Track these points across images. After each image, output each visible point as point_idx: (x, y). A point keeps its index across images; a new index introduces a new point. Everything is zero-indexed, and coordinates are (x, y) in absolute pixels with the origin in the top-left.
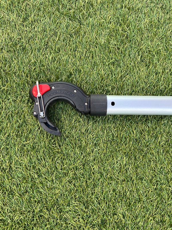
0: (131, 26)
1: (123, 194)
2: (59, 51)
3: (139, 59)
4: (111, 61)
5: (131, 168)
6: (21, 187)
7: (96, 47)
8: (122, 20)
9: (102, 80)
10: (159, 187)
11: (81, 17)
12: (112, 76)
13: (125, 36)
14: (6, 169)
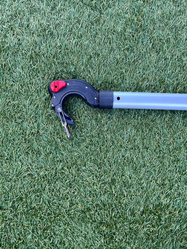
0: (145, 17)
1: (130, 159)
2: (82, 37)
3: (151, 46)
4: (126, 47)
5: (138, 139)
6: (46, 149)
7: (114, 35)
8: (137, 11)
9: (117, 63)
10: (161, 155)
11: (102, 8)
12: (126, 61)
13: (140, 25)
14: (35, 134)
